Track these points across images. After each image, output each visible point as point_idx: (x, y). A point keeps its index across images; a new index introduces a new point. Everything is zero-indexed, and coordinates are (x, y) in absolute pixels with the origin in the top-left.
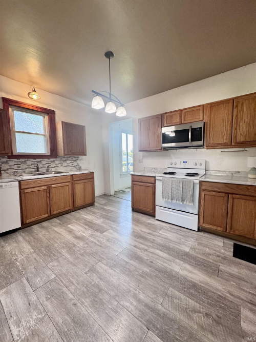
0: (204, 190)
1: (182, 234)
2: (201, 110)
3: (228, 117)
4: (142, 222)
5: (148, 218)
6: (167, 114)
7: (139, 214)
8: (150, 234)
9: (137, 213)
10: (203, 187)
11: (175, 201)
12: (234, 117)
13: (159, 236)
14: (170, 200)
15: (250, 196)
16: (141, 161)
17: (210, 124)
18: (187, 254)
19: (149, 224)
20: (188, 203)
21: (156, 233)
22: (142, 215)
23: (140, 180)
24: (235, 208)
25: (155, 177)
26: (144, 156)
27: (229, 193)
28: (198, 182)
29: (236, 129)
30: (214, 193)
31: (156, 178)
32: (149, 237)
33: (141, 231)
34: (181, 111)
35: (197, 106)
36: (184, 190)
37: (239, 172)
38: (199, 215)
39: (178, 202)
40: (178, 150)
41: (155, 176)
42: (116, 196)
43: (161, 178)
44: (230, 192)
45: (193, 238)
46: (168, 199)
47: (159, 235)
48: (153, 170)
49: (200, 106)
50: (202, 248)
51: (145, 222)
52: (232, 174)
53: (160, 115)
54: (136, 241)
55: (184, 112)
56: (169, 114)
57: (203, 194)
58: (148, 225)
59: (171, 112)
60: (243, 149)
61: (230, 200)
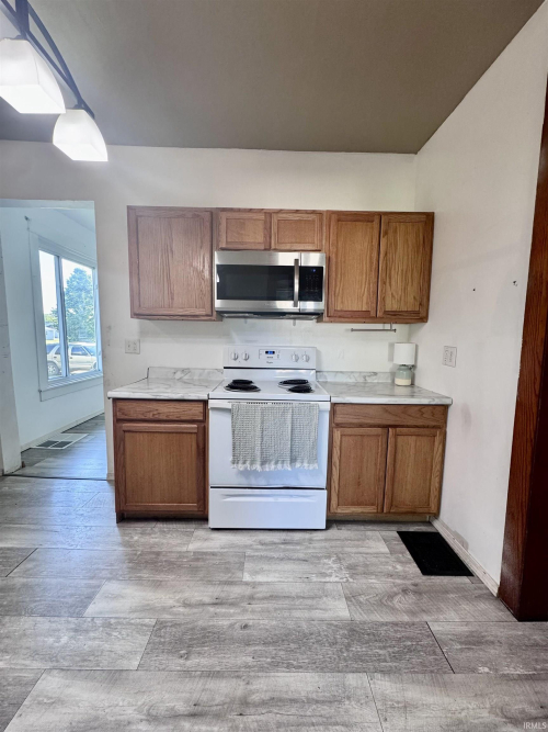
0: (338, 425)
1: (301, 556)
2: (317, 225)
3: (371, 254)
4: (173, 557)
5: (185, 533)
6: (229, 215)
7: (149, 527)
8: (218, 603)
9: (139, 527)
10: (339, 419)
11: (273, 467)
12: (382, 256)
13: (251, 598)
14: (258, 467)
15: (424, 427)
16: (133, 349)
17: (337, 262)
18: (354, 632)
19: (199, 556)
20: (306, 465)
21: (236, 591)
22: (160, 525)
23: (150, 416)
24: (399, 456)
25: (205, 402)
26: (143, 333)
27: (388, 427)
28: (327, 406)
29: (385, 283)
30: (362, 431)
31: (211, 404)
32: (225, 623)
33: (186, 605)
34: (269, 214)
35: (306, 212)
36: (296, 432)
37: (375, 374)
38: (329, 487)
39: (279, 465)
40: (249, 321)
41: (205, 397)
42: (28, 471)
43: (226, 404)
44: (392, 423)
45: (329, 557)
46: (252, 463)
47: (248, 591)
48: (178, 375)
49: (314, 212)
50: (364, 581)
51: (181, 555)
52: (365, 377)
53: (206, 210)
54: (187, 674)
55: (275, 219)
56: (237, 215)
57: (337, 434)
58: (196, 565)
59: (239, 210)
60: (387, 326)
61: (391, 440)
